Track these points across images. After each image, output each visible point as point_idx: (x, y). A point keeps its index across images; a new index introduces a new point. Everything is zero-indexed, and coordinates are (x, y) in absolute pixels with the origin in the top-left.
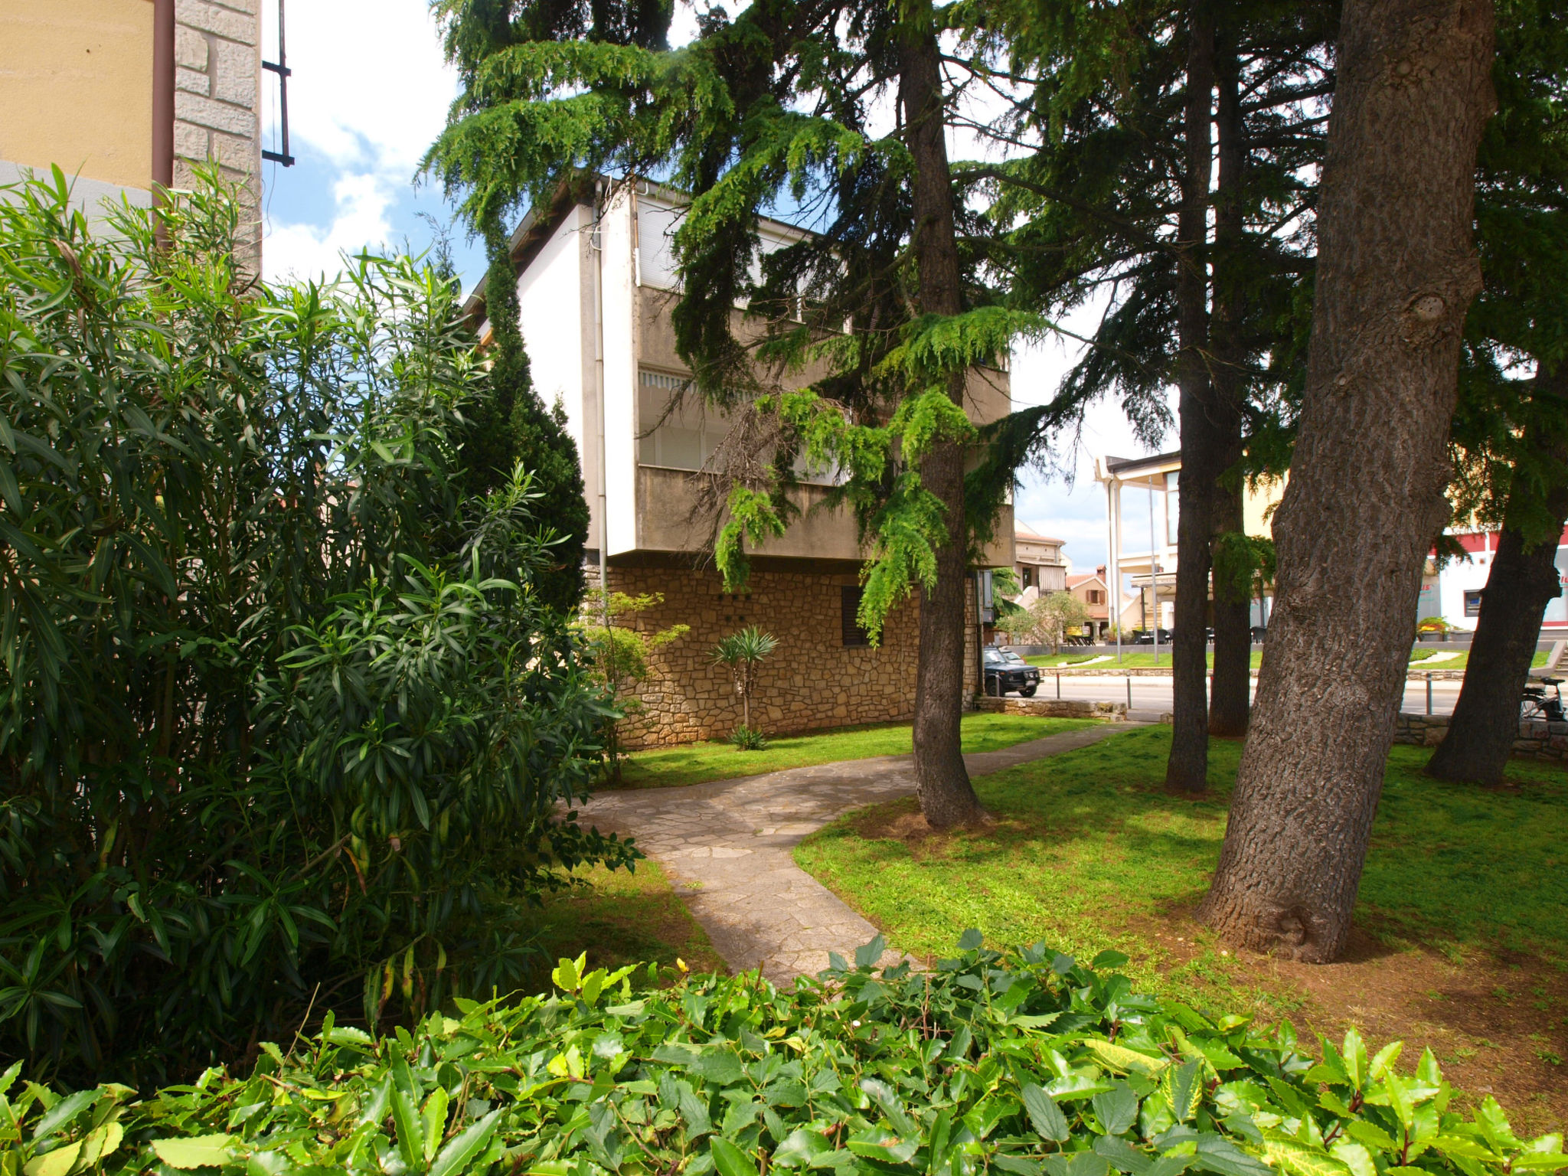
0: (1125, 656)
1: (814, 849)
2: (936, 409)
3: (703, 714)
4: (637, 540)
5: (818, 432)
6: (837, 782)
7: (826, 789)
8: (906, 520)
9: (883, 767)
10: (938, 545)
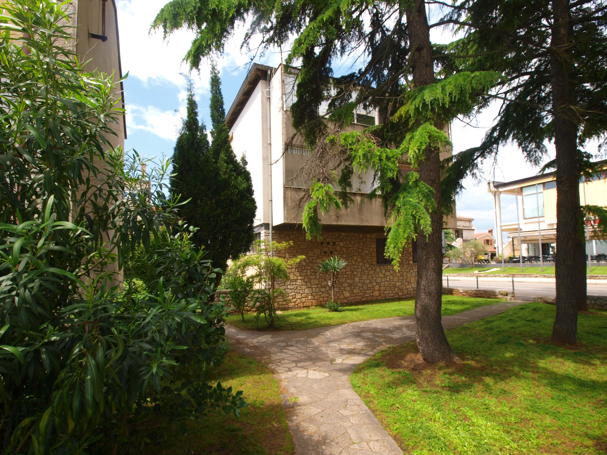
0: (506, 268)
1: (362, 375)
2: (428, 133)
3: (314, 294)
4: (285, 218)
5: (360, 151)
6: (375, 331)
7: (368, 335)
8: (411, 198)
9: (397, 323)
10: (430, 211)
